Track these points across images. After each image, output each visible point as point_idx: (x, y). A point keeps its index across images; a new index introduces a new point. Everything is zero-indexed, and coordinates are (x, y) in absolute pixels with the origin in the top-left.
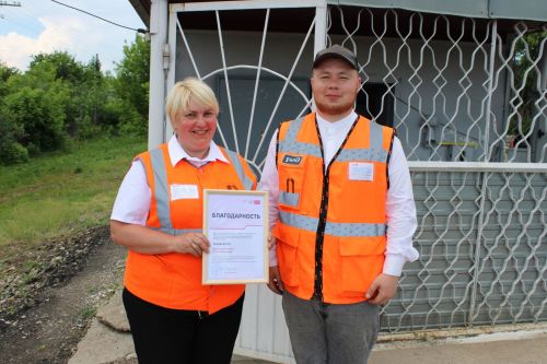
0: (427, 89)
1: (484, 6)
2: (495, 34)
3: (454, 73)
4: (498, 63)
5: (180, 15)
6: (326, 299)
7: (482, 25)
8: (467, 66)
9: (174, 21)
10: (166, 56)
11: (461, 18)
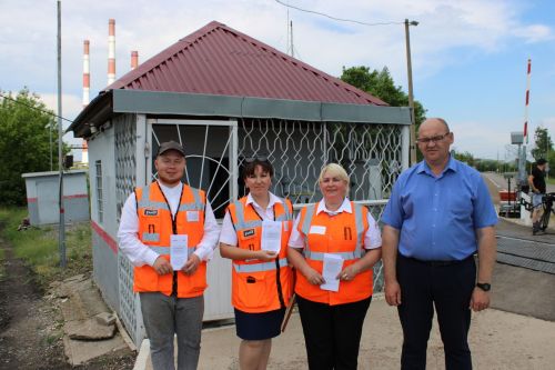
0: (291, 163)
1: (317, 115)
2: (325, 130)
3: (305, 152)
4: (328, 146)
5: (153, 125)
6: (179, 295)
7: (318, 125)
8: (312, 148)
9: (150, 130)
10: (146, 149)
11: (306, 122)
